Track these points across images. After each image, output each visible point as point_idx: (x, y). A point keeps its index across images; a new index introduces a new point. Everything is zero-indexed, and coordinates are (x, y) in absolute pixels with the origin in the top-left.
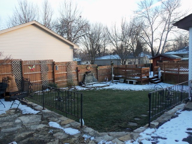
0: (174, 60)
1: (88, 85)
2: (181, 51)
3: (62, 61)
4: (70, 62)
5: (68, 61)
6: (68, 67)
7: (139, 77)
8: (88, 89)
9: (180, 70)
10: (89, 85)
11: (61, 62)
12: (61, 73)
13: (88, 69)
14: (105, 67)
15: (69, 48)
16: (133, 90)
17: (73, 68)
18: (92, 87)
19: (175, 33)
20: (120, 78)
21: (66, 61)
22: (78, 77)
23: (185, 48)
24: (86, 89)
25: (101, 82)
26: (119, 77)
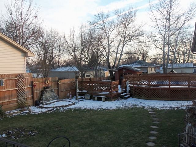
0: (137, 73)
1: (46, 104)
2: (134, 65)
3: (11, 73)
4: (22, 74)
5: (19, 73)
6: (19, 80)
7: (108, 93)
8: (49, 111)
9: (151, 84)
10: (49, 104)
11: (8, 73)
12: (8, 90)
13: (47, 83)
14: (67, 81)
15: (21, 55)
16: (106, 109)
17: (26, 83)
18: (54, 107)
19: (129, 46)
20: (86, 93)
21: (17, 73)
22: (33, 94)
23: (138, 62)
24: (46, 110)
25: (64, 100)
26: (84, 92)
